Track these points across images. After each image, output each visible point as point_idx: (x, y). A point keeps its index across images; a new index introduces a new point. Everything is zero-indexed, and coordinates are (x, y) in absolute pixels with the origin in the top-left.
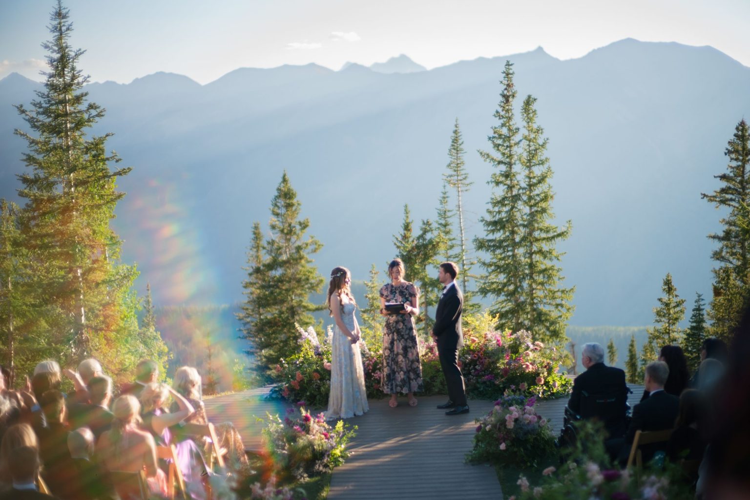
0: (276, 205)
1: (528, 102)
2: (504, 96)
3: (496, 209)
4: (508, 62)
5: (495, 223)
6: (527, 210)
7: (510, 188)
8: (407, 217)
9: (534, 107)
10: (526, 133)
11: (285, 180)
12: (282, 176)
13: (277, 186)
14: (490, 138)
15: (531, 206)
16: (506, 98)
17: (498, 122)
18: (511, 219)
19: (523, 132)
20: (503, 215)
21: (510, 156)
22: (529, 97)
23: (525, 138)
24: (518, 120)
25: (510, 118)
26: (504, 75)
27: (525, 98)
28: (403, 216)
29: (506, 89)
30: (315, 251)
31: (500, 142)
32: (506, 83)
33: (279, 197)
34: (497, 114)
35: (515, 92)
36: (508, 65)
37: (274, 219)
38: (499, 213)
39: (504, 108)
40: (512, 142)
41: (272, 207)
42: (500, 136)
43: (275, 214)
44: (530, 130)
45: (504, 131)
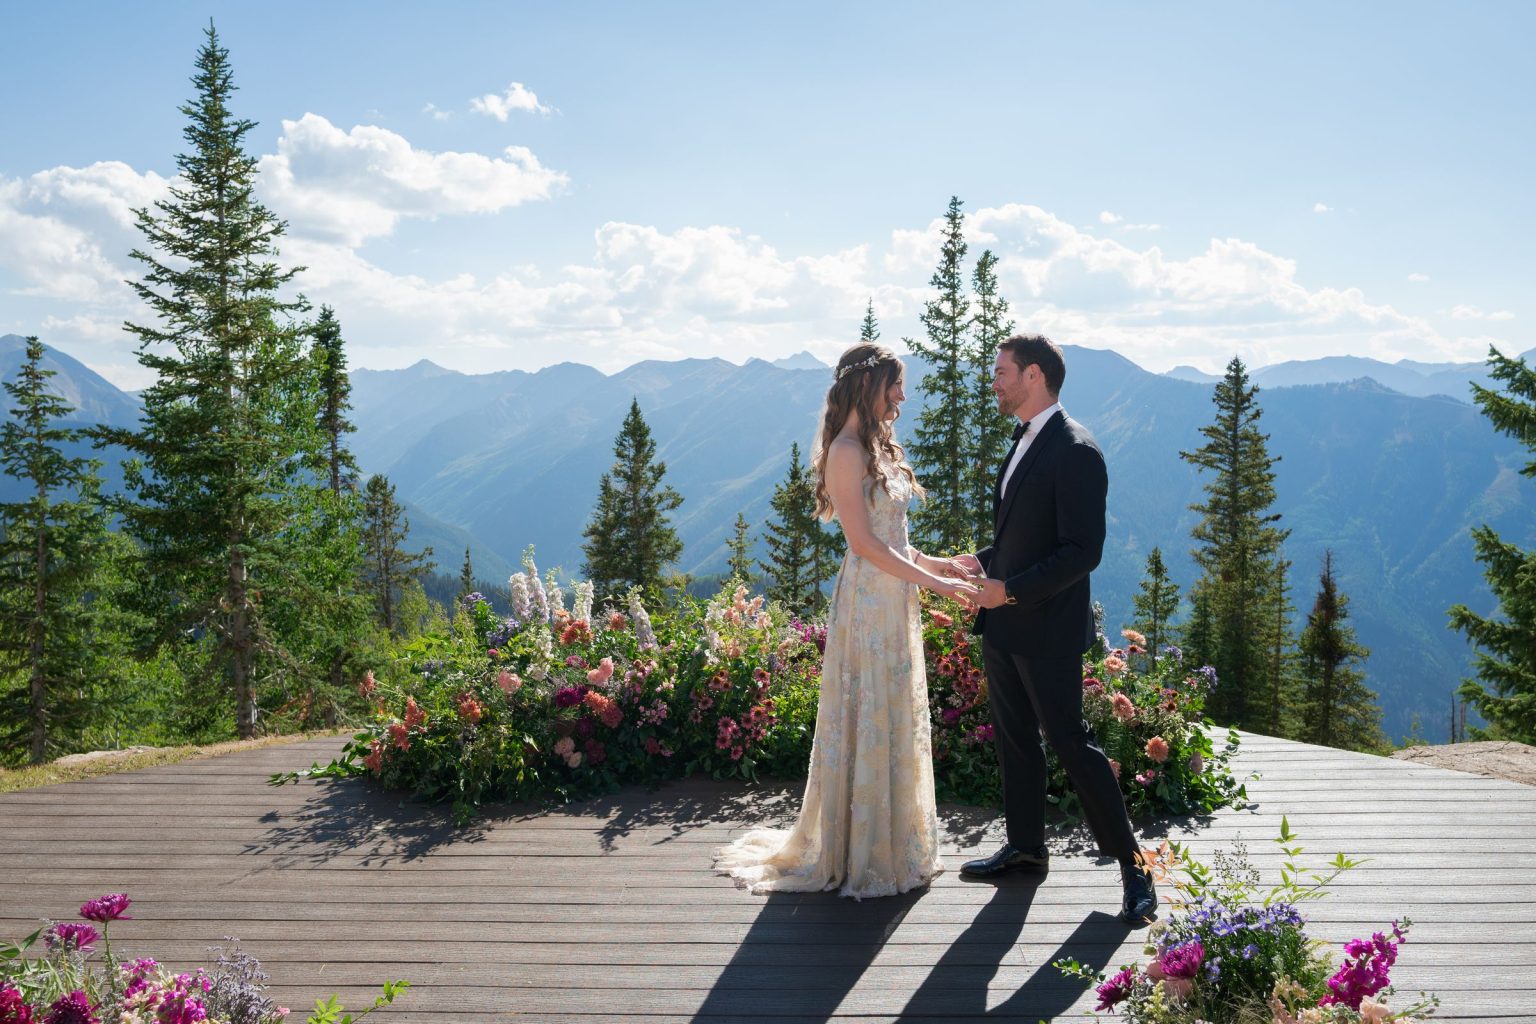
0: (621, 444)
1: (984, 265)
2: (947, 252)
3: (930, 429)
4: (955, 198)
5: (929, 450)
6: (977, 431)
7: (956, 395)
9: (994, 270)
10: (980, 311)
11: (635, 411)
12: (631, 405)
13: (624, 419)
14: (923, 318)
15: (984, 426)
16: (951, 257)
17: (936, 294)
18: (953, 443)
19: (975, 309)
20: (941, 439)
21: (953, 347)
22: (987, 254)
23: (977, 318)
24: (968, 292)
25: (954, 287)
26: (948, 219)
27: (979, 256)
29: (950, 242)
31: (939, 323)
32: (951, 231)
33: (625, 434)
34: (936, 282)
35: (965, 247)
36: (955, 202)
37: (620, 461)
38: (936, 433)
39: (946, 272)
40: (958, 324)
41: (616, 447)
42: (939, 314)
43: (619, 455)
44: (987, 305)
45: (946, 308)
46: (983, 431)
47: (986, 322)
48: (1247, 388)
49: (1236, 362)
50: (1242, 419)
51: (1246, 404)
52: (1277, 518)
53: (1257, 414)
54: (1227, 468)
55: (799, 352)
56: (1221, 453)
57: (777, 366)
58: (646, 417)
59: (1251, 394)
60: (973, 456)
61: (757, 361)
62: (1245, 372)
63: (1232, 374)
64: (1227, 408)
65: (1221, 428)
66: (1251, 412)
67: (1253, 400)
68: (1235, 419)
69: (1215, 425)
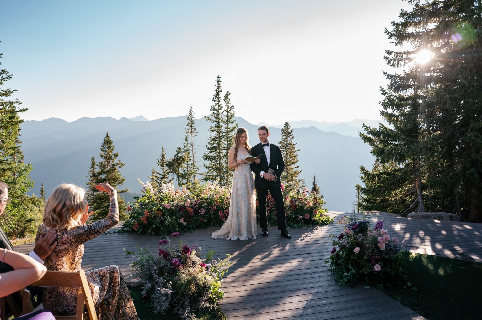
0: (103, 147)
1: (227, 95)
2: (216, 91)
3: (212, 142)
4: (219, 76)
5: (213, 148)
6: (226, 143)
7: (219, 133)
8: (163, 152)
9: (230, 97)
10: (226, 108)
11: (107, 136)
12: (106, 134)
13: (104, 139)
14: (210, 110)
15: (228, 141)
16: (217, 93)
17: (213, 103)
18: (219, 146)
19: (225, 108)
20: (216, 145)
21: (219, 119)
22: (228, 92)
23: (225, 111)
24: (222, 103)
25: (219, 101)
26: (217, 82)
27: (226, 93)
28: (162, 151)
29: (217, 88)
30: (121, 167)
31: (215, 112)
32: (218, 86)
33: (105, 143)
34: (213, 99)
35: (222, 90)
36: (219, 77)
37: (102, 153)
38: (214, 144)
39: (216, 97)
40: (220, 112)
41: (101, 148)
42: (214, 109)
43: (103, 150)
44: (228, 107)
45: (216, 107)
46: (227, 143)
47: (228, 112)
48: (290, 131)
49: (287, 123)
50: (289, 139)
51: (290, 135)
52: (298, 167)
53: (293, 137)
54: (285, 153)
55: (139, 115)
56: (283, 149)
57: (131, 120)
58: (111, 138)
59: (291, 132)
60: (225, 150)
61: (124, 118)
62: (289, 126)
63: (286, 126)
64: (285, 136)
65: (283, 141)
66: (291, 137)
67: (292, 134)
68: (287, 138)
69: (282, 140)
